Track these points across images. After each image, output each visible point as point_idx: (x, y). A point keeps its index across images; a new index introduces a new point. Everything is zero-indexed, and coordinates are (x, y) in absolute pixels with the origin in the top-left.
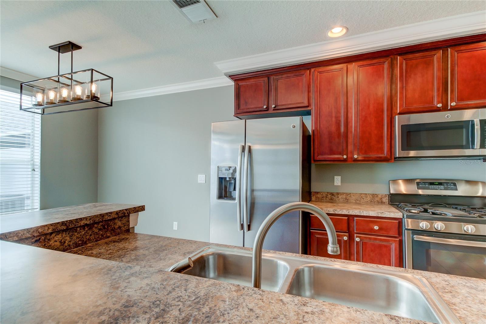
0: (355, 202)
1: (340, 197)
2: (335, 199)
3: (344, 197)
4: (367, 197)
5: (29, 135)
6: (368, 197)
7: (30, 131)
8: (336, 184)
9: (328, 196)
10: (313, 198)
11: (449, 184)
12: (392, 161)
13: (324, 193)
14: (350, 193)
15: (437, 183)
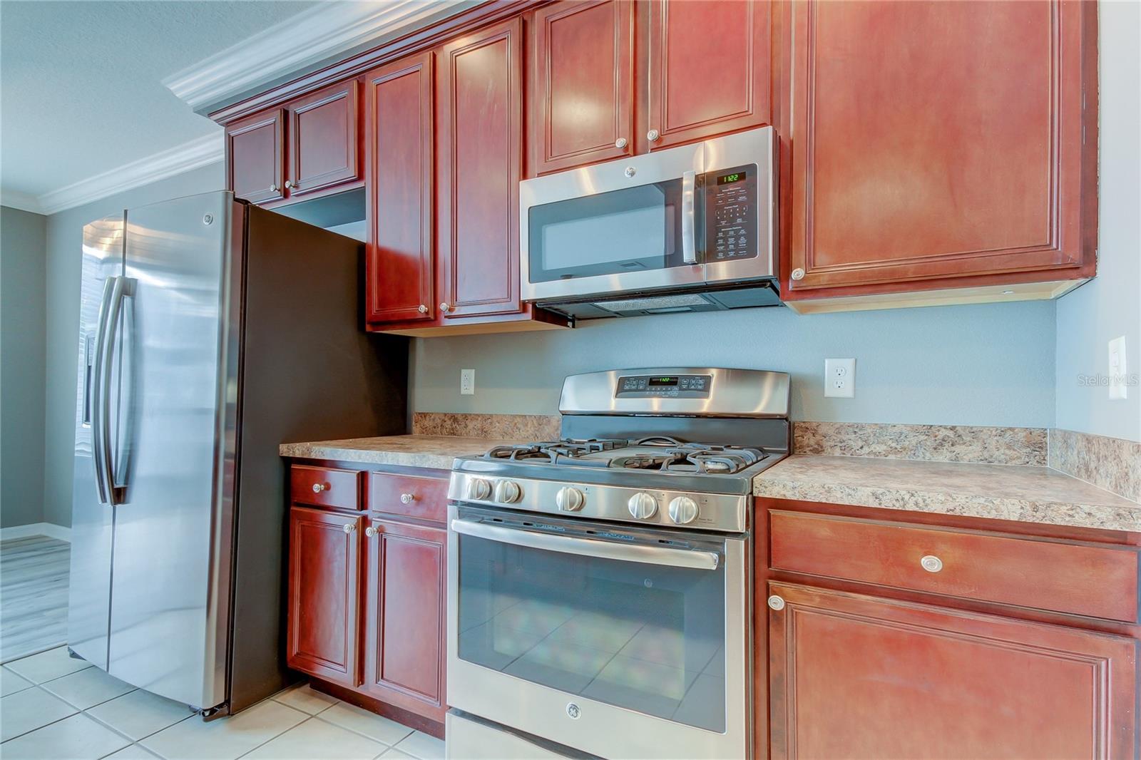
0: (501, 438)
1: (470, 425)
2: (460, 431)
3: (480, 426)
8: (463, 392)
9: (445, 424)
10: (416, 429)
11: (693, 382)
12: (528, 316)
13: (437, 417)
14: (491, 416)
15: (667, 380)
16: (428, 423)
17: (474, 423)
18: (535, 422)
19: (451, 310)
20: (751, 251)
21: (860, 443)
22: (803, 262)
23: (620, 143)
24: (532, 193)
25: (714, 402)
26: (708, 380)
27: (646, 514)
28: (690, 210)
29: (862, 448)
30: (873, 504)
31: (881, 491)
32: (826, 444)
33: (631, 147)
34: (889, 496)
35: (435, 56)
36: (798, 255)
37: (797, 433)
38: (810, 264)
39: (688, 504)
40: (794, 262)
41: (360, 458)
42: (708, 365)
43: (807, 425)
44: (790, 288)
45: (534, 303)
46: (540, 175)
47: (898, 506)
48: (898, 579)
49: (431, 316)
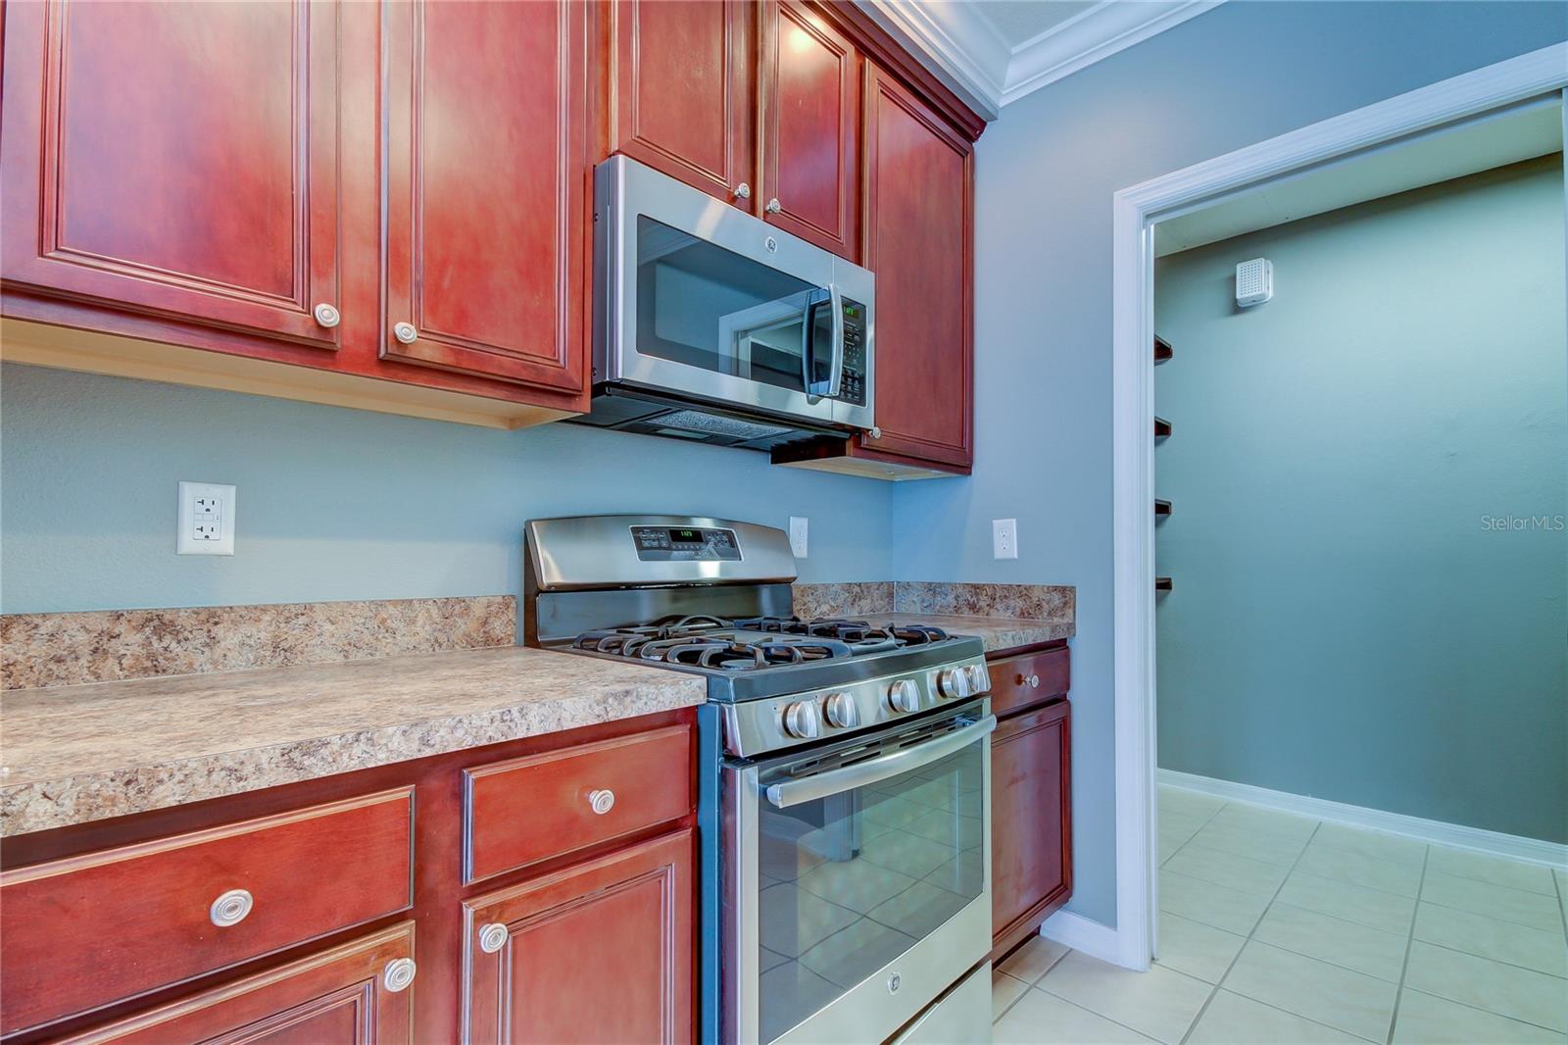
0: (340, 659)
1: (229, 637)
2: (182, 662)
3: (265, 634)
4: (413, 622)
6: (420, 622)
8: (193, 545)
12: (584, 405)
14: (309, 608)
15: (689, 534)
17: (247, 629)
18: (435, 612)
20: (862, 398)
21: (815, 605)
23: (744, 191)
26: (730, 536)
29: (816, 609)
49: (337, 340)
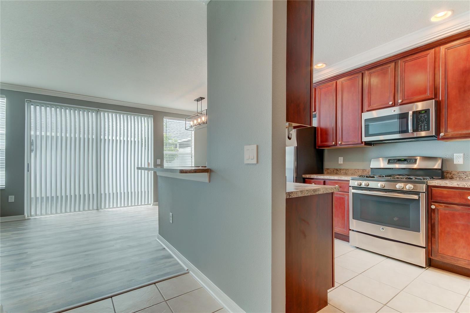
0: (351, 175)
3: (344, 172)
4: (359, 172)
5: (190, 140)
7: (190, 139)
8: (339, 163)
9: (334, 171)
10: (325, 172)
11: (411, 160)
12: (364, 144)
13: (332, 169)
14: (348, 169)
15: (403, 160)
16: (329, 171)
17: (343, 171)
18: (361, 171)
19: (341, 143)
20: (428, 129)
21: (465, 177)
22: (444, 131)
23: (391, 103)
24: (366, 116)
25: (418, 165)
26: (416, 160)
27: (401, 188)
28: (411, 117)
29: (466, 178)
30: (457, 186)
31: (459, 183)
32: (454, 177)
33: (393, 104)
34: (461, 184)
35: (337, 82)
36: (443, 129)
37: (445, 174)
38: (446, 131)
39: (411, 186)
40: (441, 131)
41: (324, 177)
42: (416, 156)
43: (448, 172)
44: (440, 137)
45: (365, 142)
46: (368, 111)
47: (463, 187)
48: (463, 202)
49: (335, 145)
